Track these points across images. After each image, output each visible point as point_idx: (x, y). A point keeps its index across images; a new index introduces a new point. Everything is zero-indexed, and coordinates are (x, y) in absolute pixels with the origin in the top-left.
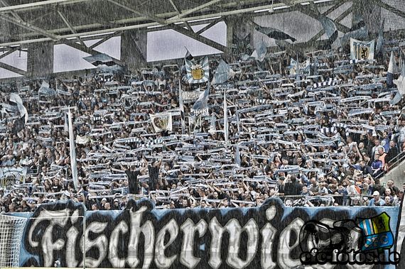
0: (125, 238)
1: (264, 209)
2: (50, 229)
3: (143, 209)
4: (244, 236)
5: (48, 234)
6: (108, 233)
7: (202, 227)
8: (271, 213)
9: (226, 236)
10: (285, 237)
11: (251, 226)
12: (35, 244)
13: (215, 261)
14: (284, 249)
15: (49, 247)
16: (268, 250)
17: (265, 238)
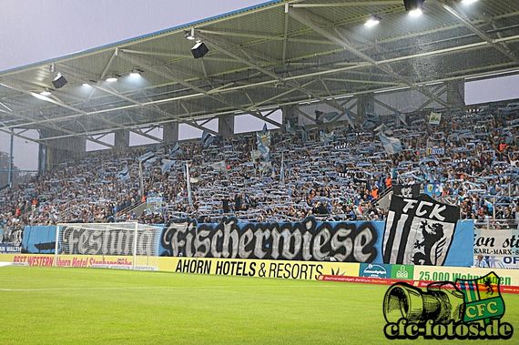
0: (220, 240)
1: (305, 223)
2: (176, 234)
3: (232, 223)
4: (293, 239)
5: (175, 238)
6: (210, 236)
7: (267, 233)
8: (309, 225)
9: (282, 238)
10: (318, 239)
11: (297, 233)
12: (167, 243)
13: (275, 254)
14: (317, 246)
15: (176, 245)
16: (307, 248)
17: (305, 241)
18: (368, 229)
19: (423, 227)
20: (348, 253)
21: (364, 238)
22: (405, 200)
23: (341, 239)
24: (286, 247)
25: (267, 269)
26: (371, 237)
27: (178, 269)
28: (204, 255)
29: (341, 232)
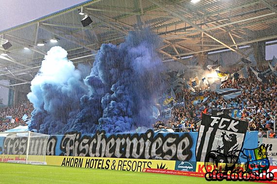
0: (95, 145)
1: (147, 134)
2: (69, 141)
5: (68, 144)
6: (89, 143)
7: (123, 141)
8: (149, 135)
9: (132, 144)
10: (154, 145)
11: (142, 141)
12: (64, 147)
13: (128, 155)
14: (154, 150)
15: (68, 148)
16: (147, 151)
17: (147, 146)
18: (187, 138)
19: (223, 136)
20: (173, 154)
21: (184, 144)
22: (212, 117)
23: (169, 145)
24: (135, 150)
25: (116, 164)
26: (189, 144)
27: (63, 164)
28: (85, 155)
29: (170, 140)
